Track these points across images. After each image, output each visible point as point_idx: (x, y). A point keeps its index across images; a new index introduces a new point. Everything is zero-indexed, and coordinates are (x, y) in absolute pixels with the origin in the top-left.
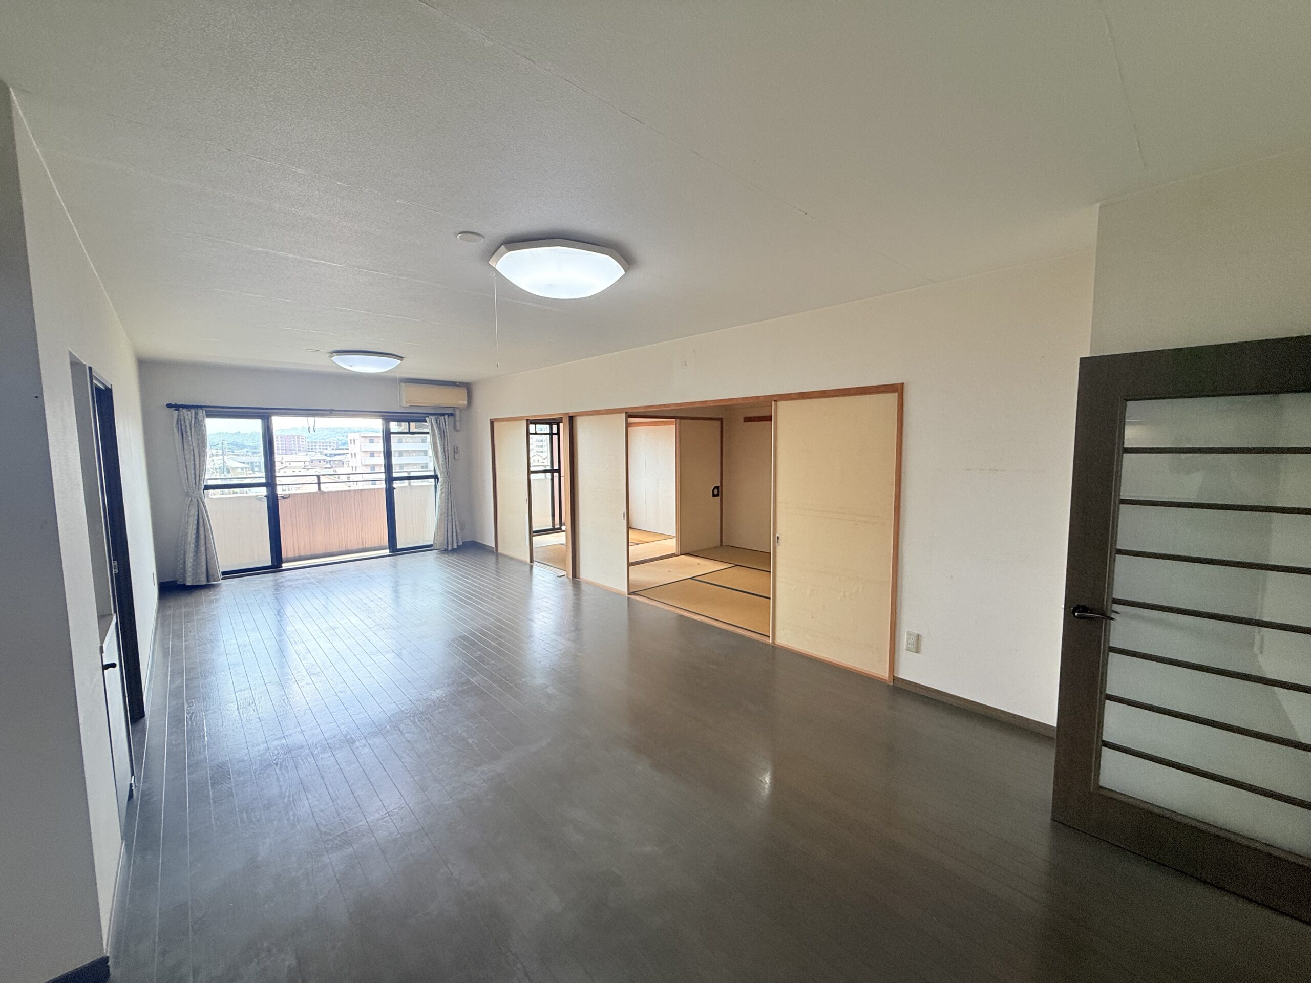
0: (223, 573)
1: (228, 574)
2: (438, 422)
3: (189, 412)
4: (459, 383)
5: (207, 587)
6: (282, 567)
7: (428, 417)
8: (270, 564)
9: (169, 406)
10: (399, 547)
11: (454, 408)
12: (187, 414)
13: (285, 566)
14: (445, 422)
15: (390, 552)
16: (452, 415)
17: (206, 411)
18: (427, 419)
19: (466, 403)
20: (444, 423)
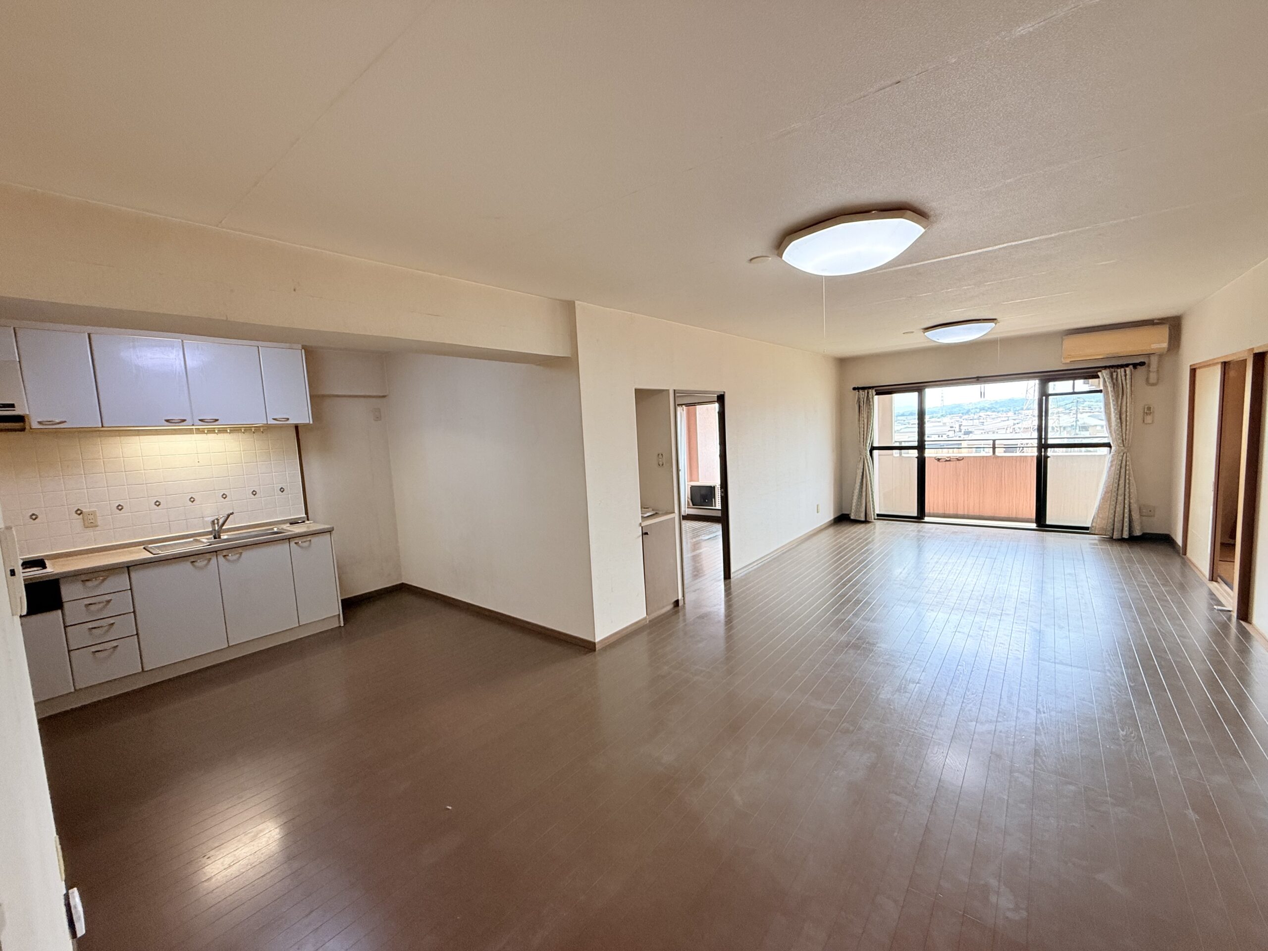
0: (878, 515)
1: (881, 517)
2: (1115, 377)
3: (863, 393)
4: (1159, 319)
5: (866, 522)
6: (924, 519)
7: (1100, 371)
8: (915, 515)
9: (854, 389)
10: (1048, 523)
11: (1149, 355)
12: (863, 394)
13: (927, 519)
14: (1126, 376)
15: (1037, 527)
16: (1142, 364)
17: (876, 391)
18: (1099, 374)
19: (1165, 345)
20: (1123, 378)
